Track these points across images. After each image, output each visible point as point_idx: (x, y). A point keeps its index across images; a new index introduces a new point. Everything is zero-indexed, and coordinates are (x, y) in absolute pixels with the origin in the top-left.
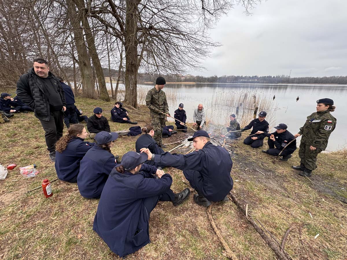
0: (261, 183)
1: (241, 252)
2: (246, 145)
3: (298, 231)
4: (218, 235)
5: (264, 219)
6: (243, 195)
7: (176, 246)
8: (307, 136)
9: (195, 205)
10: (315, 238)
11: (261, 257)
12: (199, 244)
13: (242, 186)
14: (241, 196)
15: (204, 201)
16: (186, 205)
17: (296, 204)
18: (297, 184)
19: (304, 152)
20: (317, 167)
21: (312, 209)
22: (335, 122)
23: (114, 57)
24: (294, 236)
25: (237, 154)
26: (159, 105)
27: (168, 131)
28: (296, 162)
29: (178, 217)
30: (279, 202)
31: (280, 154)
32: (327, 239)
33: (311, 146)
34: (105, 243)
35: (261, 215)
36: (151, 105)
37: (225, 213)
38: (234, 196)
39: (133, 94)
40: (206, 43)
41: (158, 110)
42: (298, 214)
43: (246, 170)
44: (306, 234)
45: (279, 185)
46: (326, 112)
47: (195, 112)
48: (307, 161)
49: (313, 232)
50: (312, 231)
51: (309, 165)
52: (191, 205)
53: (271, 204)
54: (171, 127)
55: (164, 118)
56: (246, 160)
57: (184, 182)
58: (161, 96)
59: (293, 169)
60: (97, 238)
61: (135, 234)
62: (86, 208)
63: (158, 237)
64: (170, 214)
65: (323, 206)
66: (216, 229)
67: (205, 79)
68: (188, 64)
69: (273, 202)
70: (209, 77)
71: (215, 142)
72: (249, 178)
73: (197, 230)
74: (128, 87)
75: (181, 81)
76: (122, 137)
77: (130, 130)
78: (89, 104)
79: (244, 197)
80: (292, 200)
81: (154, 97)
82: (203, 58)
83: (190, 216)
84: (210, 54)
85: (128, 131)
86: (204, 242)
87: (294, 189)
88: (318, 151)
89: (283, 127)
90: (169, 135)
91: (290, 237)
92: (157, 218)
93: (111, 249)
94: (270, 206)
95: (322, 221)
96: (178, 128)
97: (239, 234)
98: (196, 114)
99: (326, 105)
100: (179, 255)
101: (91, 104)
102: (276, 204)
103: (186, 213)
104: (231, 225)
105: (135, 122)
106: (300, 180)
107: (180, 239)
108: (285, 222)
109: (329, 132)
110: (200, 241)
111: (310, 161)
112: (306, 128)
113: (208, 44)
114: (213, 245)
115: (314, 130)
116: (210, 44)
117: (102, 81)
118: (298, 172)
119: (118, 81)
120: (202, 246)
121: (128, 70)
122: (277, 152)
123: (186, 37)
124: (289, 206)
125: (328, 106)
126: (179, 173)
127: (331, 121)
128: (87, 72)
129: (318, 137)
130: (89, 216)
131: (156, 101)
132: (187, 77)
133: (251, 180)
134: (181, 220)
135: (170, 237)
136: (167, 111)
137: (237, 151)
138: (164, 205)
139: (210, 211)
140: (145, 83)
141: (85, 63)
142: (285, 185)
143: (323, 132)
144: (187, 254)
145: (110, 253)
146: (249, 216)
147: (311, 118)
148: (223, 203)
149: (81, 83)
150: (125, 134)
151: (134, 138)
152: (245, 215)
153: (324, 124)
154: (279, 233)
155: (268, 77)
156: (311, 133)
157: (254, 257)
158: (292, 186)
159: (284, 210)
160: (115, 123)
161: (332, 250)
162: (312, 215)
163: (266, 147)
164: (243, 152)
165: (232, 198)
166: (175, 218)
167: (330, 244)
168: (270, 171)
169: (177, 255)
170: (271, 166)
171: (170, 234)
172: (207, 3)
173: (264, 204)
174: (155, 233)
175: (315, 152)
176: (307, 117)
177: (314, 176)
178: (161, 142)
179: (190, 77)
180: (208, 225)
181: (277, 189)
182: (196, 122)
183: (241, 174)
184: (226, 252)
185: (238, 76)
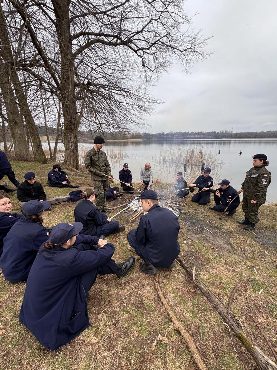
0: (209, 242)
1: (189, 321)
2: (194, 203)
3: (244, 289)
4: (165, 305)
5: (211, 280)
6: (191, 256)
7: (119, 325)
8: (247, 191)
9: (141, 274)
10: (259, 294)
11: (209, 323)
12: (145, 319)
13: (190, 247)
14: (189, 258)
15: (151, 269)
16: (132, 275)
17: (242, 260)
18: (242, 239)
19: (247, 206)
20: (259, 220)
21: (256, 264)
22: (269, 175)
23: (51, 114)
24: (240, 295)
25: (185, 213)
26: (100, 167)
27: (113, 193)
28: (241, 216)
29: (122, 291)
30: (225, 260)
31: (226, 210)
32: (270, 293)
33: (252, 200)
34: (33, 337)
35: (208, 276)
36: (90, 168)
37: (172, 279)
38: (182, 259)
39: (73, 154)
40: (149, 100)
41: (99, 172)
42: (244, 271)
43: (194, 229)
44: (251, 291)
45: (226, 242)
46: (261, 167)
47: (142, 171)
48: (250, 215)
49: (257, 288)
50: (256, 286)
51: (252, 218)
52: (137, 275)
53: (218, 264)
54: (116, 189)
55: (106, 180)
56: (194, 219)
57: (129, 250)
58: (101, 157)
59: (238, 224)
60: (25, 331)
61: (71, 319)
62: (11, 295)
63: (99, 318)
64: (113, 288)
65: (266, 259)
66: (163, 299)
67: (153, 135)
68: (132, 121)
69: (220, 261)
70: (156, 134)
71: (162, 202)
72: (198, 237)
73: (143, 303)
74: (67, 147)
75: (127, 138)
76: (61, 204)
77: (70, 195)
78: (21, 168)
79: (192, 259)
80: (238, 257)
81: (93, 158)
82: (146, 115)
83: (135, 288)
84: (153, 111)
85: (68, 196)
86: (150, 316)
87: (239, 245)
88: (258, 205)
89: (225, 182)
90: (115, 197)
91: (236, 296)
92: (99, 295)
93: (40, 343)
94: (217, 266)
95: (265, 274)
96: (124, 190)
97: (187, 300)
98: (143, 173)
99: (261, 160)
100: (123, 336)
101: (24, 167)
102: (223, 262)
103: (132, 285)
104: (179, 292)
105: (76, 185)
106: (245, 235)
107: (124, 317)
108: (232, 281)
109: (266, 186)
110: (146, 315)
111: (253, 215)
112: (246, 183)
113: (151, 101)
114: (160, 317)
115: (253, 184)
116: (153, 102)
117: (37, 141)
118: (243, 226)
119: (57, 140)
120: (148, 320)
121: (66, 129)
122: (223, 208)
123: (128, 94)
124: (235, 264)
125: (263, 161)
126: (125, 239)
127: (266, 175)
128: (18, 131)
129: (257, 191)
130: (15, 304)
131: (96, 162)
132: (134, 134)
133: (199, 240)
134: (126, 293)
135: (113, 316)
136: (109, 173)
137: (185, 210)
138: (108, 279)
139: (157, 280)
140: (88, 141)
141: (16, 122)
142: (232, 241)
143: (260, 186)
144: (131, 333)
145: (40, 348)
146: (196, 279)
147: (250, 173)
148: (171, 268)
149: (12, 144)
150: (64, 200)
151: (75, 204)
152: (192, 279)
153: (261, 178)
154: (226, 294)
155: (212, 132)
156: (251, 188)
157: (202, 324)
158: (238, 242)
159: (230, 268)
160: (52, 188)
161: (275, 304)
162: (256, 270)
163: (213, 204)
164: (191, 210)
165: (180, 261)
166: (119, 292)
167: (273, 298)
168: (217, 228)
169: (120, 336)
170: (218, 223)
171: (113, 312)
172: (147, 61)
173: (211, 264)
174: (96, 314)
175: (257, 205)
176: (247, 172)
177: (258, 229)
178: (105, 207)
179: (137, 134)
180: (155, 296)
181: (224, 246)
182: (143, 182)
183: (189, 234)
184: (173, 323)
185: (185, 132)
